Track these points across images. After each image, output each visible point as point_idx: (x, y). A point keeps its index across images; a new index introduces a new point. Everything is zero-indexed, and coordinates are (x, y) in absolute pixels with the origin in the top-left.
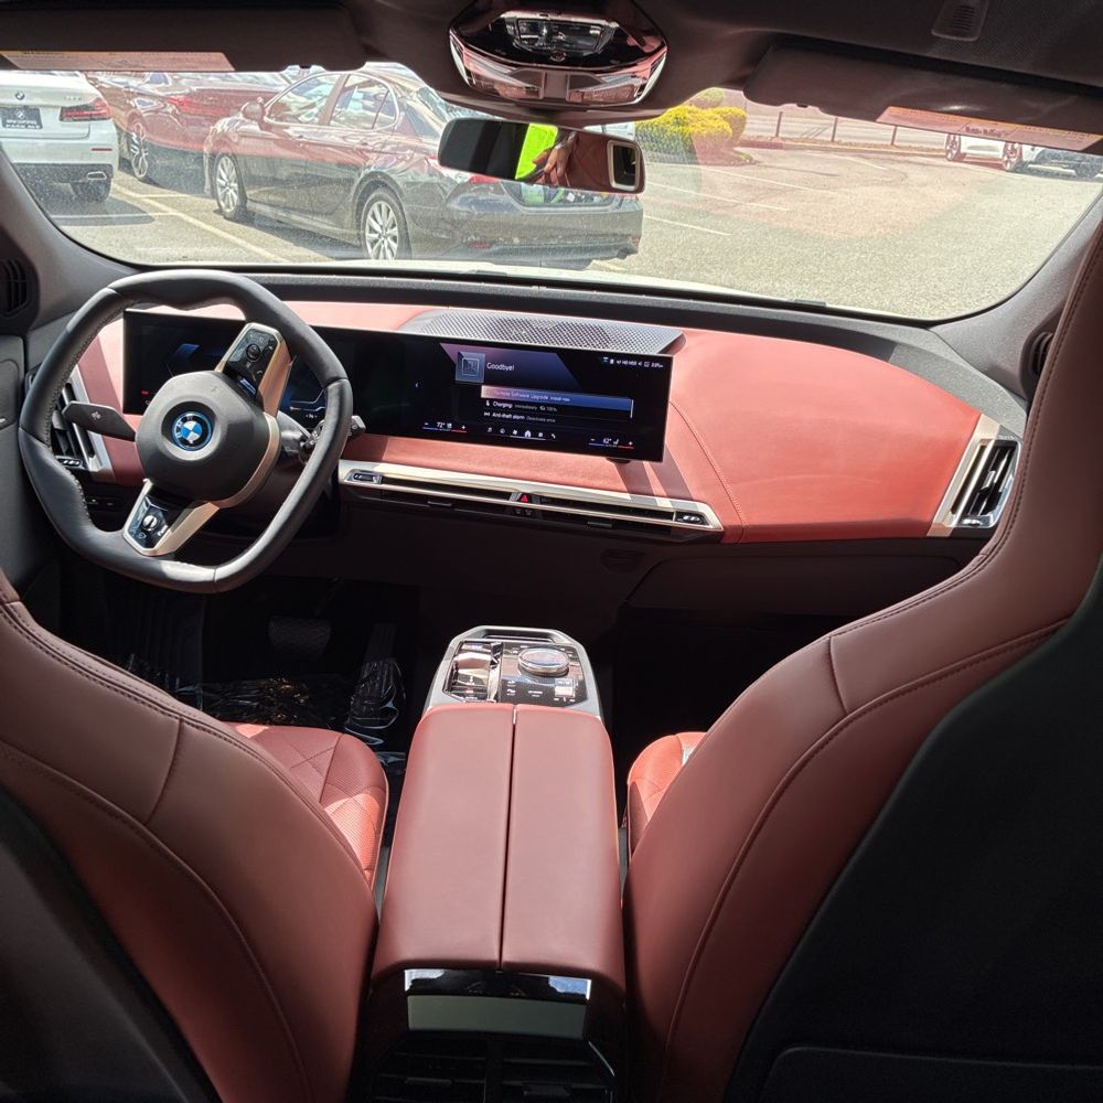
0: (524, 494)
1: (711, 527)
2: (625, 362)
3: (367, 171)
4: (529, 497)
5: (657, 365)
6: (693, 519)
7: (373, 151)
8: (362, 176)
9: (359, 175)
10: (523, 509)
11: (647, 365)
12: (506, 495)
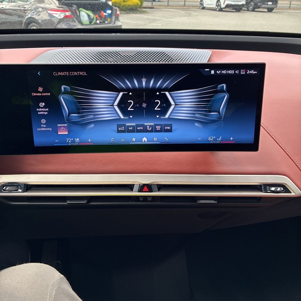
0: (144, 185)
1: (293, 194)
2: (224, 72)
3: (27, 17)
4: (148, 187)
5: (253, 72)
6: (279, 189)
7: (28, 10)
8: (25, 19)
9: (24, 19)
10: (145, 198)
11: (243, 72)
12: (130, 187)
